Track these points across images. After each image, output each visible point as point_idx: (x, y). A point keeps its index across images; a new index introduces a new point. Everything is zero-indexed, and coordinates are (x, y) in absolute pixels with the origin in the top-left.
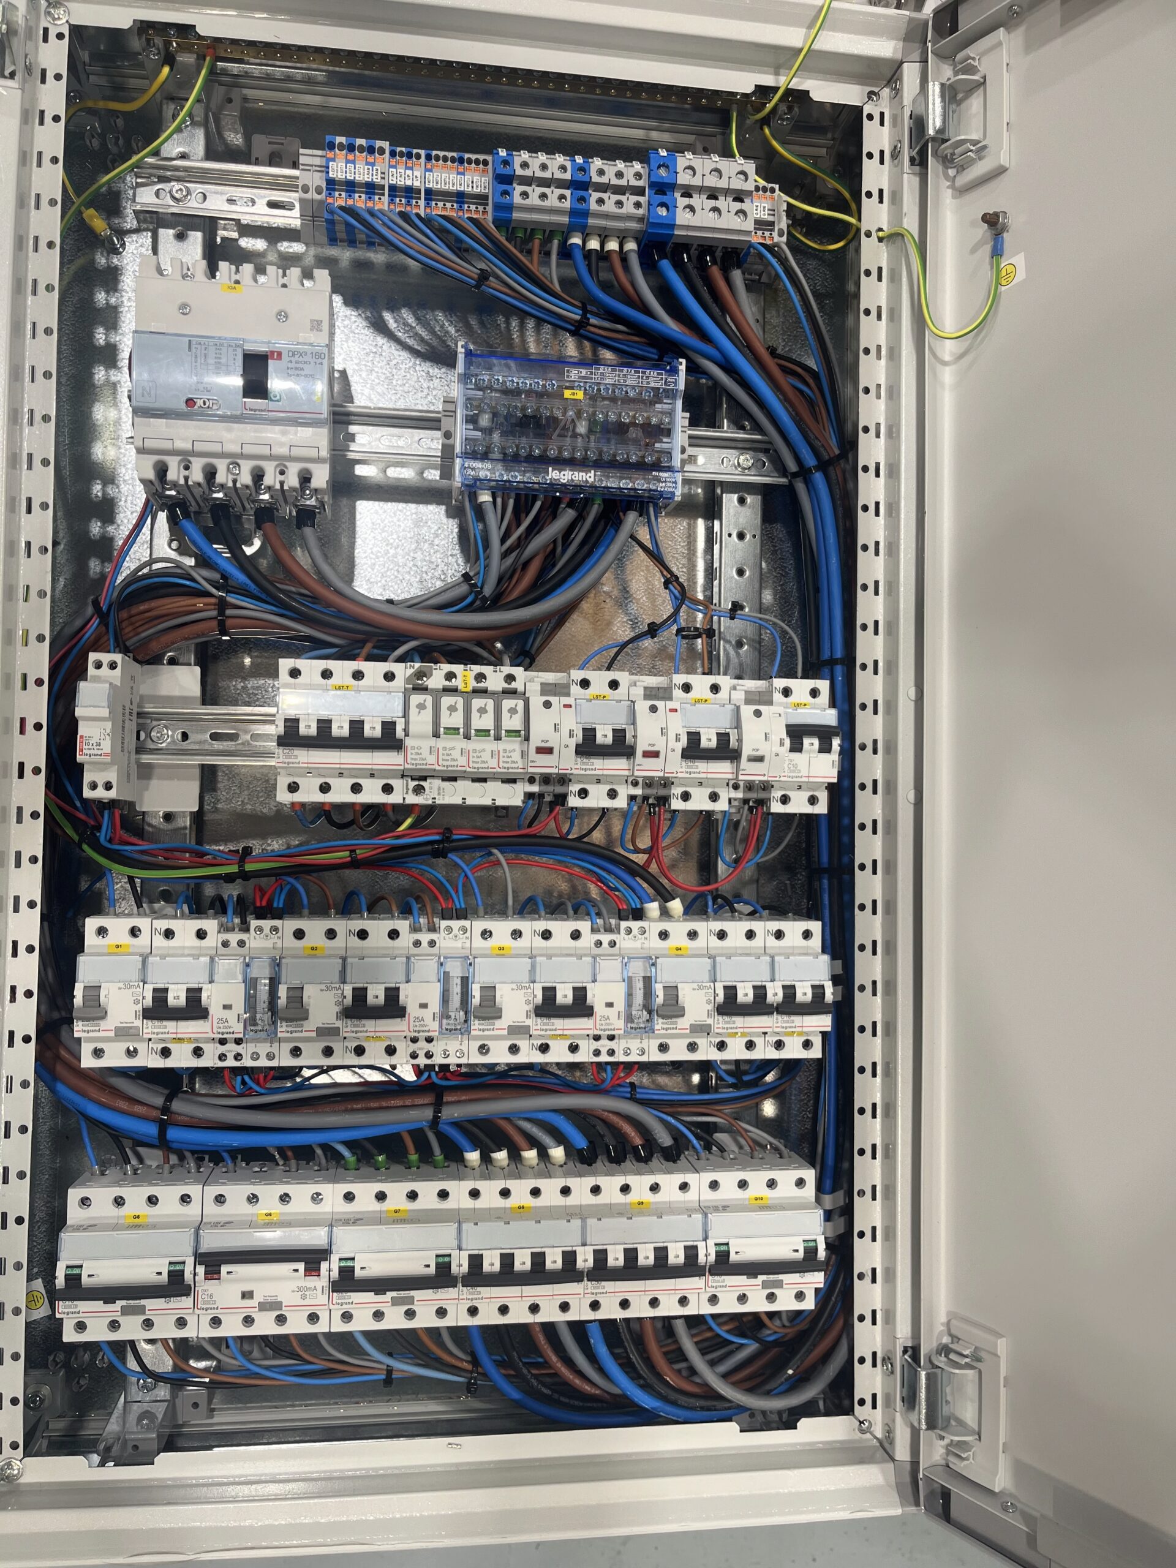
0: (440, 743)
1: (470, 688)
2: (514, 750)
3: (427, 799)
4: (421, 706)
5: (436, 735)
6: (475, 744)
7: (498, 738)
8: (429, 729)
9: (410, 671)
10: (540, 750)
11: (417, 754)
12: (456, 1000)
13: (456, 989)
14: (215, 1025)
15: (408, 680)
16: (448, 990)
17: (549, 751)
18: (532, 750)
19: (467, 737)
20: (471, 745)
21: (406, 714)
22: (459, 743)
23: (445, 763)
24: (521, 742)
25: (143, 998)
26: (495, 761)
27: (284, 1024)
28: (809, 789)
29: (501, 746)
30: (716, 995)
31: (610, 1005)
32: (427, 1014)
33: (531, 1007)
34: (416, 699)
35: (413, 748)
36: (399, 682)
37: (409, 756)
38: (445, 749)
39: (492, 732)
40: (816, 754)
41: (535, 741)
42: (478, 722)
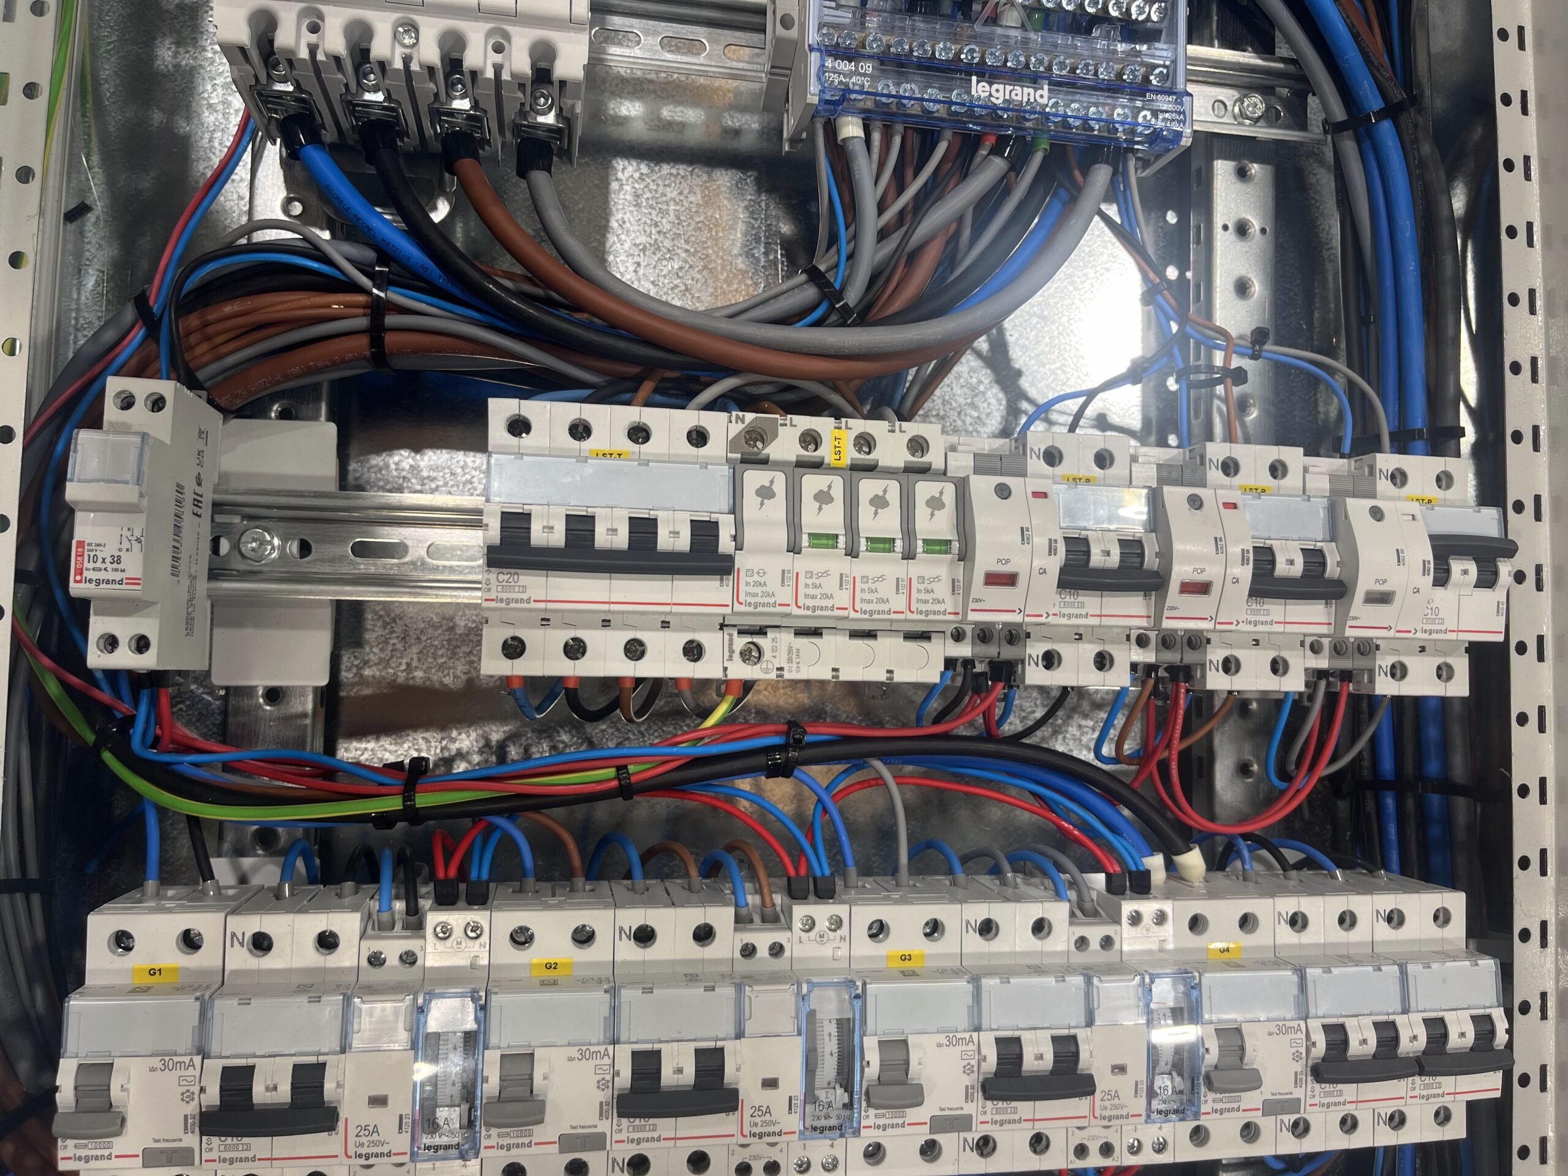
0: (802, 564)
1: (846, 461)
2: (937, 579)
3: (767, 671)
4: (766, 493)
5: (794, 548)
6: (869, 565)
7: (909, 555)
8: (781, 537)
9: (736, 428)
10: (993, 579)
11: (758, 584)
12: (828, 1067)
13: (829, 1047)
14: (352, 1139)
15: (733, 445)
16: (815, 1050)
17: (1009, 580)
18: (979, 578)
19: (852, 552)
20: (858, 568)
21: (735, 509)
22: (835, 563)
23: (810, 603)
24: (952, 562)
25: (202, 1090)
26: (903, 598)
27: (494, 1131)
28: (1438, 652)
29: (915, 569)
30: (1311, 1044)
31: (1120, 1069)
32: (776, 1099)
33: (973, 1080)
34: (754, 478)
35: (750, 572)
36: (717, 446)
37: (743, 588)
38: (809, 574)
39: (899, 544)
40: (1470, 589)
41: (985, 561)
42: (871, 523)
